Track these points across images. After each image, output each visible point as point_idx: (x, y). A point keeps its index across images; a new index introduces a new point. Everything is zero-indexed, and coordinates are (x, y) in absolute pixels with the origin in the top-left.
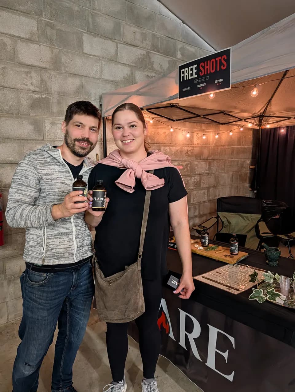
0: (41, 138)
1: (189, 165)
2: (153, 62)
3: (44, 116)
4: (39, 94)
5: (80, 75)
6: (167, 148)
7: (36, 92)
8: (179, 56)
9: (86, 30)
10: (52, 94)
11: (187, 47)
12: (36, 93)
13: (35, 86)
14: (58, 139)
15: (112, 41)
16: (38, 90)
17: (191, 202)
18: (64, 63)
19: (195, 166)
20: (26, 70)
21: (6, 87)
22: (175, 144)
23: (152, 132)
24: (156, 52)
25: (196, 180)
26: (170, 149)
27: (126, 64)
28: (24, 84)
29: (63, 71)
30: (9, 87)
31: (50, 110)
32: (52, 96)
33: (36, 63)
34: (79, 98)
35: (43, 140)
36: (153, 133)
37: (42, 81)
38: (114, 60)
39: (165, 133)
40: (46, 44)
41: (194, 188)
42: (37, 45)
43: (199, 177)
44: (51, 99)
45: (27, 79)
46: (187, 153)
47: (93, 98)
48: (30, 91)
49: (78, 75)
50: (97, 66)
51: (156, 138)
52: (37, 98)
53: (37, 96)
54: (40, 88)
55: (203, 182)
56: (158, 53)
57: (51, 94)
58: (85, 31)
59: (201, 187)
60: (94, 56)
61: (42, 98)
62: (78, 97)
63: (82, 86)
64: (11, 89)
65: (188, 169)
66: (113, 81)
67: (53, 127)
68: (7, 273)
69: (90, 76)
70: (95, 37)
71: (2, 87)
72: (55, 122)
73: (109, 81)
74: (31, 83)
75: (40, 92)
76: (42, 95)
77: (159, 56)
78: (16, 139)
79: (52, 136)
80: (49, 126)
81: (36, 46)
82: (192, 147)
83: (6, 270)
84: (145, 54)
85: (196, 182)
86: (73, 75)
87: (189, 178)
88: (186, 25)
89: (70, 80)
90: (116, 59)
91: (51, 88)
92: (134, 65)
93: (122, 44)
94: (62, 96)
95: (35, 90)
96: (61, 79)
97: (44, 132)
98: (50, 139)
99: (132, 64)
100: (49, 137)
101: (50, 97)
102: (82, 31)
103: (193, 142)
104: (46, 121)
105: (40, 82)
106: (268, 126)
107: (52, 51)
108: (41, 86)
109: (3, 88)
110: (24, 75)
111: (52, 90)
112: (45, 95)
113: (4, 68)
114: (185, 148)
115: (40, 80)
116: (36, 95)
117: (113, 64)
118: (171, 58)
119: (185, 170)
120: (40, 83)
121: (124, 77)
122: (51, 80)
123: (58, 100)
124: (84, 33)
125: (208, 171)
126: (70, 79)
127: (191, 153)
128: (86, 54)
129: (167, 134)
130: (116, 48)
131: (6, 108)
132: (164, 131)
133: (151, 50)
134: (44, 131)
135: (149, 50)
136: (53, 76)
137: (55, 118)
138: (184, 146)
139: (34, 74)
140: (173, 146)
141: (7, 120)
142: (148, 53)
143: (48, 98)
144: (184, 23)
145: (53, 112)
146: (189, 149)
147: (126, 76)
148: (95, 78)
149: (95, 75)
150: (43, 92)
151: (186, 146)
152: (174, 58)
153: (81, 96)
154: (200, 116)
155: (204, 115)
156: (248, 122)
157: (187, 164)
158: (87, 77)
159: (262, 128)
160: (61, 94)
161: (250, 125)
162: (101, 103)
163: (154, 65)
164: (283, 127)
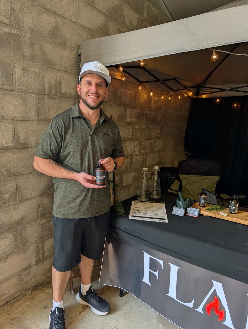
0: (11, 88)
1: (147, 129)
2: (125, 15)
3: (14, 59)
4: (7, 27)
5: (56, 14)
6: (132, 110)
7: (4, 23)
8: (145, 15)
11: (152, 7)
12: (4, 25)
13: (4, 15)
14: (30, 91)
16: (7, 21)
17: (147, 165)
19: (151, 130)
22: (138, 107)
23: (120, 92)
24: (127, 5)
25: (151, 144)
27: (101, 12)
29: (37, 3)
31: (22, 52)
32: (24, 33)
34: (55, 43)
35: (12, 90)
37: (13, 10)
38: (90, 3)
39: (130, 94)
41: (150, 151)
43: (153, 141)
44: (23, 37)
46: (146, 116)
47: (68, 45)
49: (54, 12)
50: (74, 6)
51: (124, 100)
52: (6, 33)
53: (6, 30)
54: (9, 18)
55: (156, 146)
56: (129, 7)
57: (23, 31)
59: (155, 150)
61: (12, 34)
62: (53, 41)
63: (57, 27)
65: (146, 132)
66: (89, 28)
67: (25, 74)
69: (65, 16)
72: (28, 68)
73: (85, 28)
75: (9, 25)
76: (11, 30)
77: (130, 11)
79: (24, 86)
80: (20, 72)
82: (150, 111)
84: (119, 4)
85: (151, 145)
86: (49, 11)
87: (146, 142)
89: (46, 17)
90: (93, 3)
91: (23, 23)
92: (108, 14)
94: (36, 36)
95: (2, 21)
96: (35, 13)
97: (14, 80)
98: (21, 89)
99: (106, 13)
100: (20, 87)
101: (22, 34)
103: (151, 105)
104: (17, 66)
105: (9, 11)
106: (204, 96)
108: (11, 17)
111: (24, 24)
112: (15, 31)
114: (146, 112)
115: (9, 9)
116: (4, 28)
117: (90, 9)
118: (139, 16)
119: (144, 134)
120: (9, 13)
121: (99, 26)
122: (23, 12)
123: (31, 40)
125: (159, 135)
126: (44, 15)
127: (149, 117)
129: (132, 95)
132: (130, 92)
133: (123, 2)
136: (26, 7)
137: (27, 63)
138: (144, 109)
140: (136, 109)
142: (121, 4)
143: (19, 35)
145: (25, 55)
146: (148, 112)
147: (101, 25)
148: (71, 21)
149: (72, 16)
150: (13, 26)
151: (146, 110)
152: (142, 17)
153: (57, 40)
154: (160, 81)
155: (163, 80)
156: (191, 91)
157: (146, 128)
158: (63, 17)
159: (199, 97)
160: (35, 33)
161: (191, 94)
162: (79, 53)
163: (125, 20)
164: (219, 98)
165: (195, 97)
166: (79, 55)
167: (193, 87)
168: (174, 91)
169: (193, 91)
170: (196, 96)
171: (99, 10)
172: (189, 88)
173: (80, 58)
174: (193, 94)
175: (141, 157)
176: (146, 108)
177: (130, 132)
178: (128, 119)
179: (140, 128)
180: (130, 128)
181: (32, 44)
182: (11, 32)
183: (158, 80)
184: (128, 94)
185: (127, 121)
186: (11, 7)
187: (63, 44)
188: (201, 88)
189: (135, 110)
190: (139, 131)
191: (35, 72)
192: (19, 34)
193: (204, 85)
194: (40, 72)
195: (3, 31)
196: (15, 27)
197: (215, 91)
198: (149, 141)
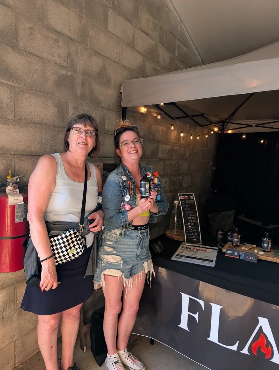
0: (64, 125)
1: (177, 165)
2: (159, 55)
3: (68, 98)
4: (64, 70)
5: (103, 56)
6: (163, 146)
7: (62, 66)
8: (177, 54)
9: (112, 5)
10: (77, 72)
11: (182, 47)
13: (62, 59)
15: (131, 24)
16: (64, 64)
18: (90, 37)
19: (180, 166)
20: (55, 37)
21: (32, 54)
22: (169, 143)
24: (162, 45)
25: (180, 180)
26: (165, 147)
27: (140, 52)
28: (51, 54)
29: (89, 47)
30: (35, 54)
31: (75, 92)
32: (77, 74)
33: (64, 31)
36: (155, 129)
37: (69, 54)
38: (131, 45)
39: (163, 130)
40: (75, 10)
42: (66, 8)
43: (182, 177)
44: (76, 78)
45: (54, 49)
46: (176, 152)
48: (56, 64)
49: (101, 55)
50: (118, 48)
51: (157, 136)
52: (63, 75)
54: (66, 61)
55: (184, 182)
56: (163, 47)
58: (110, 6)
59: (183, 186)
60: (116, 36)
61: (68, 75)
62: (100, 81)
63: (104, 68)
64: (38, 58)
65: (176, 168)
67: (76, 112)
68: (18, 302)
69: (111, 58)
70: (118, 16)
71: (27, 52)
72: (78, 107)
73: (126, 68)
74: (58, 55)
75: (66, 68)
77: (164, 51)
78: (38, 124)
80: (72, 110)
81: (66, 10)
82: (180, 146)
83: (16, 298)
84: (154, 45)
85: (180, 181)
86: (98, 54)
87: (176, 178)
88: (183, 24)
89: (95, 59)
90: (133, 44)
91: (77, 65)
92: (146, 55)
93: (138, 29)
94: (86, 77)
95: (61, 64)
96: (87, 55)
97: (67, 118)
99: (144, 53)
101: (76, 75)
102: (108, 4)
103: (180, 141)
104: (70, 105)
105: (67, 55)
106: (230, 132)
107: (81, 20)
108: (68, 61)
109: (29, 54)
110: (51, 43)
111: (78, 67)
112: (70, 73)
113: (31, 28)
114: (175, 148)
115: (67, 53)
116: (62, 70)
117: (131, 50)
118: (171, 55)
119: (173, 170)
122: (78, 56)
123: (83, 81)
124: (110, 7)
125: (187, 172)
126: (94, 57)
127: (178, 152)
128: (110, 32)
129: (164, 132)
130: (133, 33)
131: (31, 82)
132: (163, 128)
133: (158, 42)
134: (67, 116)
135: (157, 41)
136: (80, 50)
137: (78, 102)
139: (62, 44)
141: (30, 97)
144: (182, 23)
145: (77, 95)
146: (178, 148)
147: (139, 65)
148: (115, 62)
149: (116, 58)
150: (69, 68)
151: (175, 145)
152: (174, 56)
153: (103, 80)
154: (190, 117)
155: (192, 116)
156: (217, 127)
157: (175, 164)
158: (109, 58)
159: (224, 133)
160: (86, 73)
161: (216, 129)
162: (121, 91)
163: (160, 59)
164: (245, 133)
165: (220, 132)
166: (121, 93)
167: (219, 123)
168: (202, 126)
169: (218, 126)
170: (222, 131)
171: (138, 51)
172: (215, 123)
173: (121, 96)
174: (219, 129)
175: (171, 193)
176: (176, 144)
177: (162, 168)
178: (160, 155)
179: (170, 164)
180: (161, 164)
181: (83, 85)
182: (67, 73)
183: (188, 116)
184: (161, 130)
185: (159, 157)
186: (69, 52)
187: (107, 83)
188: (226, 124)
189: (166, 146)
190: (169, 167)
191: (84, 110)
192: (73, 75)
193: (229, 121)
194: (88, 110)
195: (62, 73)
196: (70, 69)
197: (241, 127)
198: (178, 178)
